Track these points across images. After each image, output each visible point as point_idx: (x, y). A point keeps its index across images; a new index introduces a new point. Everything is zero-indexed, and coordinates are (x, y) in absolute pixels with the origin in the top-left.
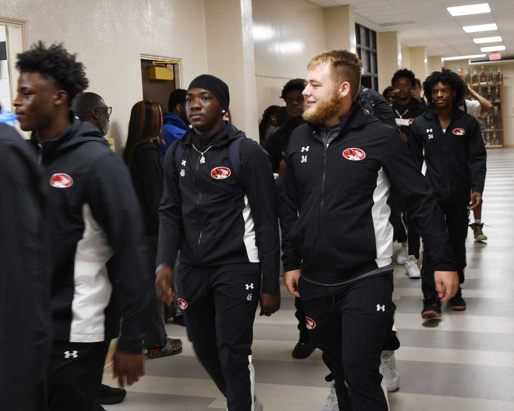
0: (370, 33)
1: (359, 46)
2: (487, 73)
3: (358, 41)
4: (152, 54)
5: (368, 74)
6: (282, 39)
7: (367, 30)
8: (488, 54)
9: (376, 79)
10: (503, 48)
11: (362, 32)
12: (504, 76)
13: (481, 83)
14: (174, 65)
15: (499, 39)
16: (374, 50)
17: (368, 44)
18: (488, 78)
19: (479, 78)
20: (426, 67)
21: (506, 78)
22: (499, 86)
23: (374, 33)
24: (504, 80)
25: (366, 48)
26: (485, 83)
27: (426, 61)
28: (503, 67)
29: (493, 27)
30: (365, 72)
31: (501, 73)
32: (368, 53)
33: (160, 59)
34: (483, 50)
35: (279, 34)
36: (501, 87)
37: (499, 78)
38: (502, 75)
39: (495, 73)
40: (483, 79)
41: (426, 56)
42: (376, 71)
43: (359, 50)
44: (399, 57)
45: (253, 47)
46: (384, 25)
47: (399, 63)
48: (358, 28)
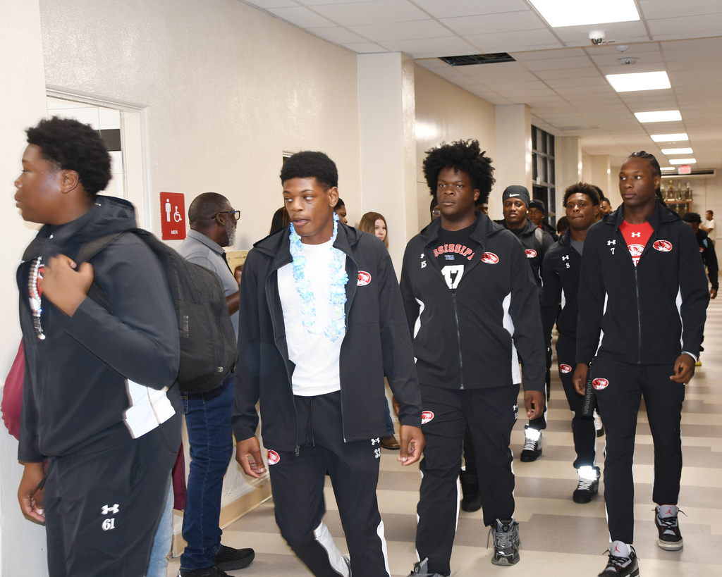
0: (548, 137)
1: (535, 151)
2: (675, 189)
3: (534, 147)
5: (544, 184)
7: (544, 134)
8: (677, 166)
9: (553, 191)
10: (693, 161)
11: (539, 135)
12: (693, 193)
13: (669, 200)
15: (689, 151)
16: (551, 157)
17: (545, 150)
18: (676, 194)
19: (667, 194)
20: (609, 179)
21: (696, 195)
22: (688, 204)
23: (552, 138)
24: (694, 198)
25: (542, 154)
26: (673, 200)
27: (609, 171)
28: (692, 182)
29: (683, 137)
30: (541, 183)
31: (690, 189)
32: (545, 160)
34: (672, 162)
35: (444, 134)
36: (690, 206)
37: (688, 195)
38: (691, 191)
39: (684, 189)
40: (671, 195)
41: (609, 166)
42: (553, 181)
43: (534, 156)
44: (580, 166)
45: (414, 149)
46: (563, 129)
47: (579, 172)
48: (534, 130)
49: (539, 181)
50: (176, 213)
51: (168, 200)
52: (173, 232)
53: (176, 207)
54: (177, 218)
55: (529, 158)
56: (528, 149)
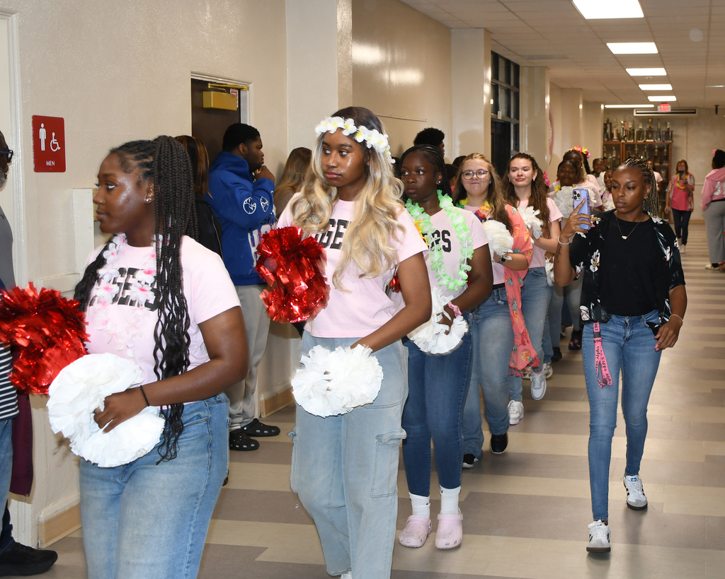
0: (512, 66)
1: (496, 82)
2: (654, 128)
3: (495, 75)
4: (209, 73)
5: (507, 119)
6: (394, 65)
7: (508, 62)
8: (656, 104)
9: (517, 127)
10: (673, 98)
11: (502, 64)
12: (674, 133)
13: (647, 141)
14: (239, 90)
15: (668, 87)
16: (516, 89)
17: (508, 81)
18: (655, 135)
19: (645, 134)
20: (581, 115)
21: (677, 136)
22: (668, 146)
23: (517, 67)
24: (674, 139)
25: (505, 85)
26: (652, 141)
27: (581, 107)
28: (672, 121)
29: (661, 72)
30: (502, 117)
31: (670, 130)
32: (508, 92)
33: (220, 81)
34: (651, 99)
35: (389, 59)
36: (670, 147)
37: (668, 135)
38: (672, 132)
39: (664, 129)
40: (650, 136)
41: (581, 101)
42: (517, 116)
43: (495, 88)
44: (548, 100)
45: (350, 74)
46: (531, 57)
47: (547, 107)
48: (496, 58)
49: (500, 115)
50: (54, 141)
51: (42, 126)
52: (48, 163)
53: (54, 134)
54: (55, 146)
55: (487, 89)
56: (487, 80)
